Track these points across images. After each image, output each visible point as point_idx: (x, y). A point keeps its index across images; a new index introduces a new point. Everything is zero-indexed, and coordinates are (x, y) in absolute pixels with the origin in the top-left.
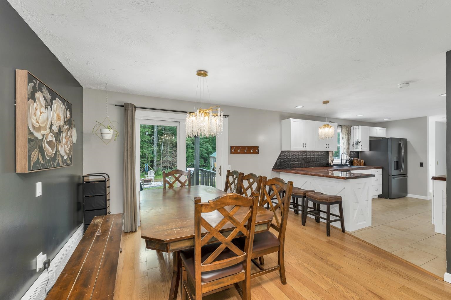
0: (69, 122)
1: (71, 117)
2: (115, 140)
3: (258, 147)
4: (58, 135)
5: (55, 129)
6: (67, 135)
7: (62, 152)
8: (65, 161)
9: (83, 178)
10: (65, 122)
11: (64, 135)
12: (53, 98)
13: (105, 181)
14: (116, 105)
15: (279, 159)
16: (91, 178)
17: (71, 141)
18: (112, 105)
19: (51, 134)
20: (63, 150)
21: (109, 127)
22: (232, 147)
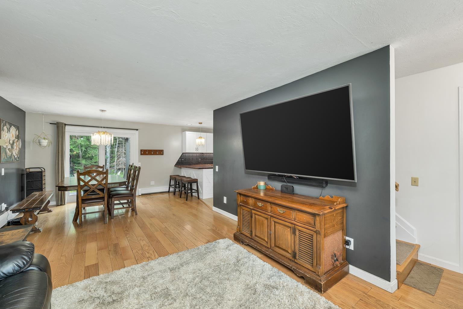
0: (18, 137)
1: (19, 134)
2: (49, 146)
3: (163, 150)
4: (12, 145)
5: (11, 142)
6: (17, 144)
7: (14, 154)
8: (15, 159)
9: (26, 170)
10: (16, 137)
11: (15, 144)
12: (11, 127)
13: (41, 172)
14: (50, 124)
15: (180, 158)
16: (31, 170)
17: (19, 147)
18: (47, 123)
19: (10, 145)
20: (15, 152)
21: (44, 139)
22: (141, 151)
